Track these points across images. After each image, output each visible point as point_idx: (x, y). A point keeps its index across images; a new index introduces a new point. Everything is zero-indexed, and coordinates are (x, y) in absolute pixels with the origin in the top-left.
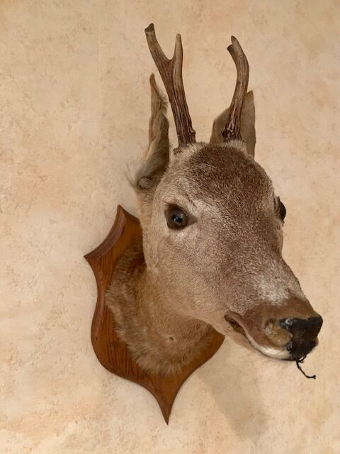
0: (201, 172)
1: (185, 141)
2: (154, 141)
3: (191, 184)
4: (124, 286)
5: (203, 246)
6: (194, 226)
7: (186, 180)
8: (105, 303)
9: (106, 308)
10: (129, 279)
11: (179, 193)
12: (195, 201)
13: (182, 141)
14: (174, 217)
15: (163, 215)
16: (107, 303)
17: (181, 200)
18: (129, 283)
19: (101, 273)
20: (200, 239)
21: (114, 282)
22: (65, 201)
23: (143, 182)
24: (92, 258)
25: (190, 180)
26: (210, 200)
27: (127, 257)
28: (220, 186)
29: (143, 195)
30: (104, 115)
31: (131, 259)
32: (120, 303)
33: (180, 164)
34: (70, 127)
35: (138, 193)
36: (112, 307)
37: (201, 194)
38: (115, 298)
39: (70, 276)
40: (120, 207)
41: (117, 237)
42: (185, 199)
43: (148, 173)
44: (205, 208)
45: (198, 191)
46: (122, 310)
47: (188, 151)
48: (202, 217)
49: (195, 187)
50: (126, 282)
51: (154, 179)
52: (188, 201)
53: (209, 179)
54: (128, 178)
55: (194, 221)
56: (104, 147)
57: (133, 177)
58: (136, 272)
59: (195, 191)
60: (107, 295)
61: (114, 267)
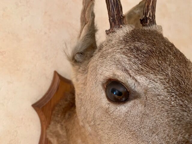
0: (138, 49)
1: (117, 23)
2: (86, 25)
3: (130, 60)
4: (59, 125)
5: (149, 123)
6: (137, 101)
7: (124, 56)
8: (46, 136)
9: (47, 139)
10: (62, 120)
11: (118, 68)
12: (138, 77)
13: (115, 23)
14: (113, 91)
15: (100, 87)
16: (48, 136)
17: (121, 76)
18: (62, 123)
19: (43, 117)
20: (145, 115)
21: (52, 123)
22: (19, 68)
23: (77, 57)
24: (37, 106)
25: (128, 56)
26: (152, 76)
27: (60, 106)
28: (159, 63)
29: (77, 67)
30: (46, 13)
31: (64, 106)
32: (56, 136)
33: (113, 42)
34: (22, 19)
35: (73, 65)
36: (51, 139)
37: (142, 70)
38: (54, 133)
39: (22, 119)
40: (55, 72)
41: (54, 92)
42: (125, 74)
43: (82, 50)
44: (148, 85)
45: (138, 67)
46: (58, 140)
47: (122, 31)
48: (145, 93)
49: (135, 63)
50: (61, 122)
51: (86, 55)
52: (128, 76)
53: (148, 56)
54: (66, 53)
55: (137, 96)
56: (45, 33)
57: (70, 52)
58: (67, 115)
59: (135, 67)
60: (48, 131)
61: (52, 113)
